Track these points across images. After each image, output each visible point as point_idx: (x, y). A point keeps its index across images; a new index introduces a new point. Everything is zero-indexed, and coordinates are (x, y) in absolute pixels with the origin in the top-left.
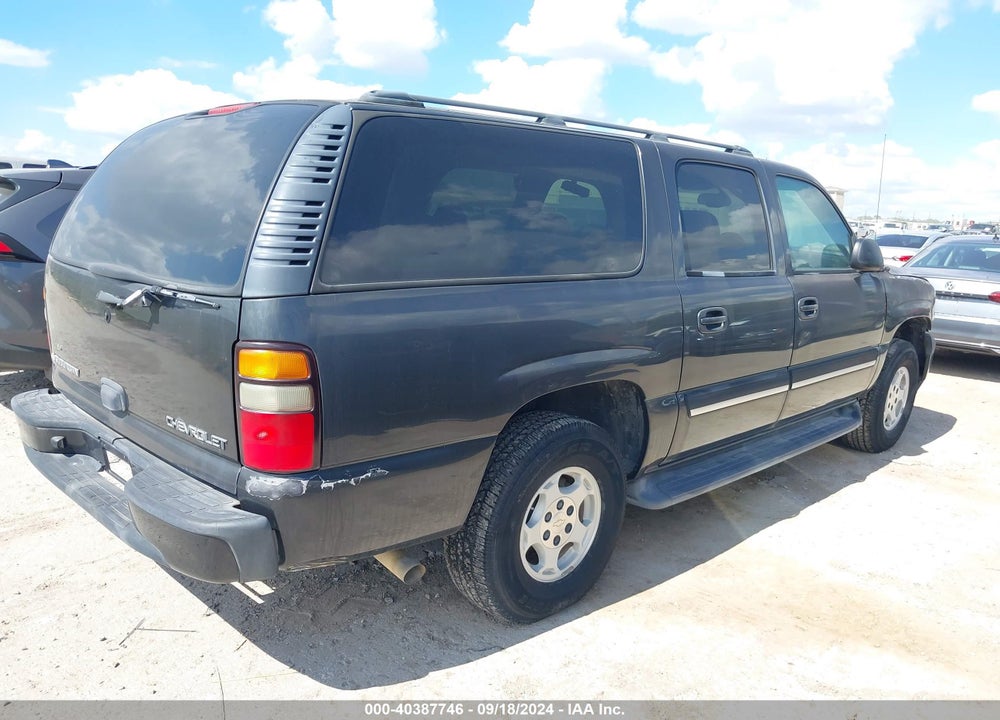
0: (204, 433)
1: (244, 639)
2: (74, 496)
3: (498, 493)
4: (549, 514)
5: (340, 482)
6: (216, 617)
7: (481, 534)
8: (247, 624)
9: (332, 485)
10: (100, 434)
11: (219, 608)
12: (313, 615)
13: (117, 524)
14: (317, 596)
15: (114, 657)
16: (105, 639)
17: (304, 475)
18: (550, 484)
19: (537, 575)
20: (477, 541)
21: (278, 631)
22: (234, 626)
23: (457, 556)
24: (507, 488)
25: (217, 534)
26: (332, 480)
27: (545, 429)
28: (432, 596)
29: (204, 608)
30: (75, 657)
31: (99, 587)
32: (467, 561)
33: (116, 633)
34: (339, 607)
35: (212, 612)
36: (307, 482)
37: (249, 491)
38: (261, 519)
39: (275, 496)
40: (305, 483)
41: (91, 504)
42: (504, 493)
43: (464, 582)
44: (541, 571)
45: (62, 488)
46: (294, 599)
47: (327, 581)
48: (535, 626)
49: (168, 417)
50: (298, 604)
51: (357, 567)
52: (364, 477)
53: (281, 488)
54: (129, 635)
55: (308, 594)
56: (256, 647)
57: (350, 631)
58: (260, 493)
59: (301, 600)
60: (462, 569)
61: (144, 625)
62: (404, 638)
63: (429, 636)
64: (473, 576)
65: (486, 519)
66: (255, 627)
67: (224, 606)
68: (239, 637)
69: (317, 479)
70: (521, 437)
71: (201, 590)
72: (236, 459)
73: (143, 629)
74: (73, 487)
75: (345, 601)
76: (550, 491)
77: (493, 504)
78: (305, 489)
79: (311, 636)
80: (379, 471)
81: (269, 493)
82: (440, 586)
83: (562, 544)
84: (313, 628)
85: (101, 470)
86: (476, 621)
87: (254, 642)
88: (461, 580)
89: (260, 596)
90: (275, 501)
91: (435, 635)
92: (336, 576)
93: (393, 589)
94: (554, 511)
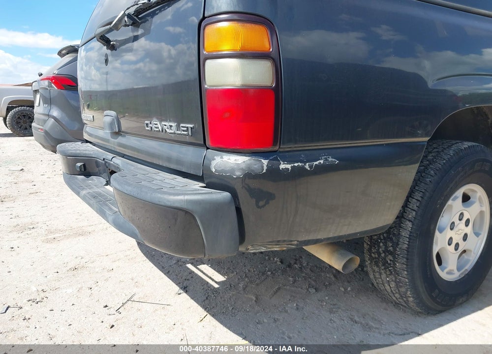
0: (174, 125)
1: (206, 313)
2: (84, 198)
3: (420, 199)
4: (453, 223)
5: (296, 164)
6: (184, 296)
7: (405, 234)
8: (207, 302)
9: (289, 166)
10: (104, 157)
11: (187, 289)
12: (257, 298)
13: (108, 212)
14: (257, 285)
15: (111, 320)
16: (106, 306)
17: (264, 155)
18: (456, 198)
19: (443, 274)
20: (401, 240)
21: (230, 309)
22: (197, 303)
23: (379, 254)
24: (427, 194)
25: (185, 206)
26: (289, 162)
27: (454, 147)
28: (346, 289)
29: (176, 288)
30: (84, 319)
31: (108, 271)
32: (390, 257)
33: (114, 304)
34: (275, 293)
35: (182, 291)
36: (267, 161)
37: (214, 170)
38: (226, 195)
39: (238, 173)
40: (265, 162)
41: (93, 201)
42: (425, 198)
43: (384, 276)
44: (446, 271)
45: (78, 194)
46: (241, 285)
47: (263, 274)
48: (440, 317)
49: (146, 122)
50: (244, 289)
51: (283, 266)
52: (317, 163)
53: (243, 166)
54: (123, 304)
55: (251, 282)
56: (214, 320)
57: (286, 312)
58: (223, 171)
59: (246, 287)
60: (384, 265)
61: (135, 298)
62: (331, 320)
63: (352, 320)
64: (395, 271)
65: (410, 221)
66: (214, 305)
67: (191, 288)
68: (201, 312)
69: (276, 159)
70: (433, 154)
71: (175, 276)
72: (202, 143)
73: (134, 301)
74: (84, 192)
75: (279, 289)
76: (455, 204)
77: (415, 208)
78: (265, 168)
79: (256, 314)
80: (330, 159)
81: (233, 170)
82: (349, 282)
83: (461, 249)
84: (257, 308)
85: (107, 184)
86: (387, 310)
87: (213, 316)
88: (381, 274)
89: (216, 282)
90: (238, 178)
91: (356, 319)
92: (269, 271)
93: (313, 283)
94: (457, 222)
